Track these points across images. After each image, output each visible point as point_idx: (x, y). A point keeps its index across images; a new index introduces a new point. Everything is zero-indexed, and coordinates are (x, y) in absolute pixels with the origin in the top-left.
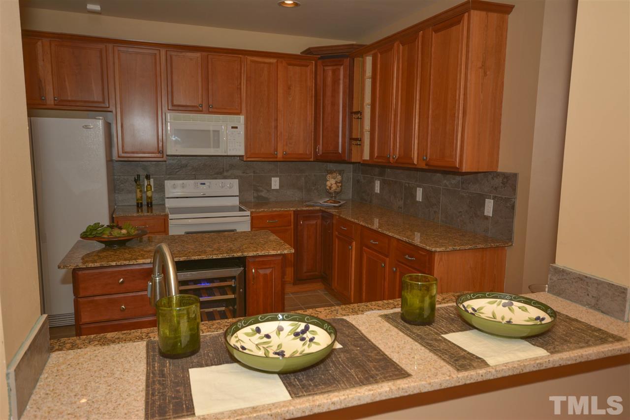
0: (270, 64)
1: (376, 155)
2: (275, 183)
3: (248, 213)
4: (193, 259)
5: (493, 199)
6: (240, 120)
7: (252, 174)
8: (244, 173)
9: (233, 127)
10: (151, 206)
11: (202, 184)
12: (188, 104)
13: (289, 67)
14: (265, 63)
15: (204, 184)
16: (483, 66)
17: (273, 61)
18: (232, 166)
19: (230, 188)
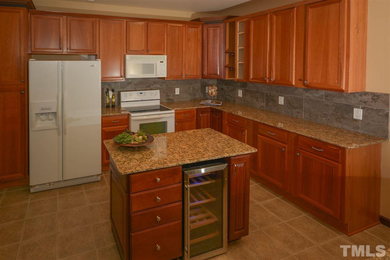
0: (179, 27)
1: (251, 77)
2: (177, 91)
3: (173, 111)
4: (201, 161)
5: (362, 108)
6: (164, 58)
7: (165, 86)
8: (161, 86)
9: (161, 62)
10: (114, 107)
11: (140, 93)
12: (137, 50)
13: (189, 28)
14: (177, 26)
15: (142, 93)
16: (357, 27)
17: (181, 25)
18: (155, 83)
19: (156, 95)
